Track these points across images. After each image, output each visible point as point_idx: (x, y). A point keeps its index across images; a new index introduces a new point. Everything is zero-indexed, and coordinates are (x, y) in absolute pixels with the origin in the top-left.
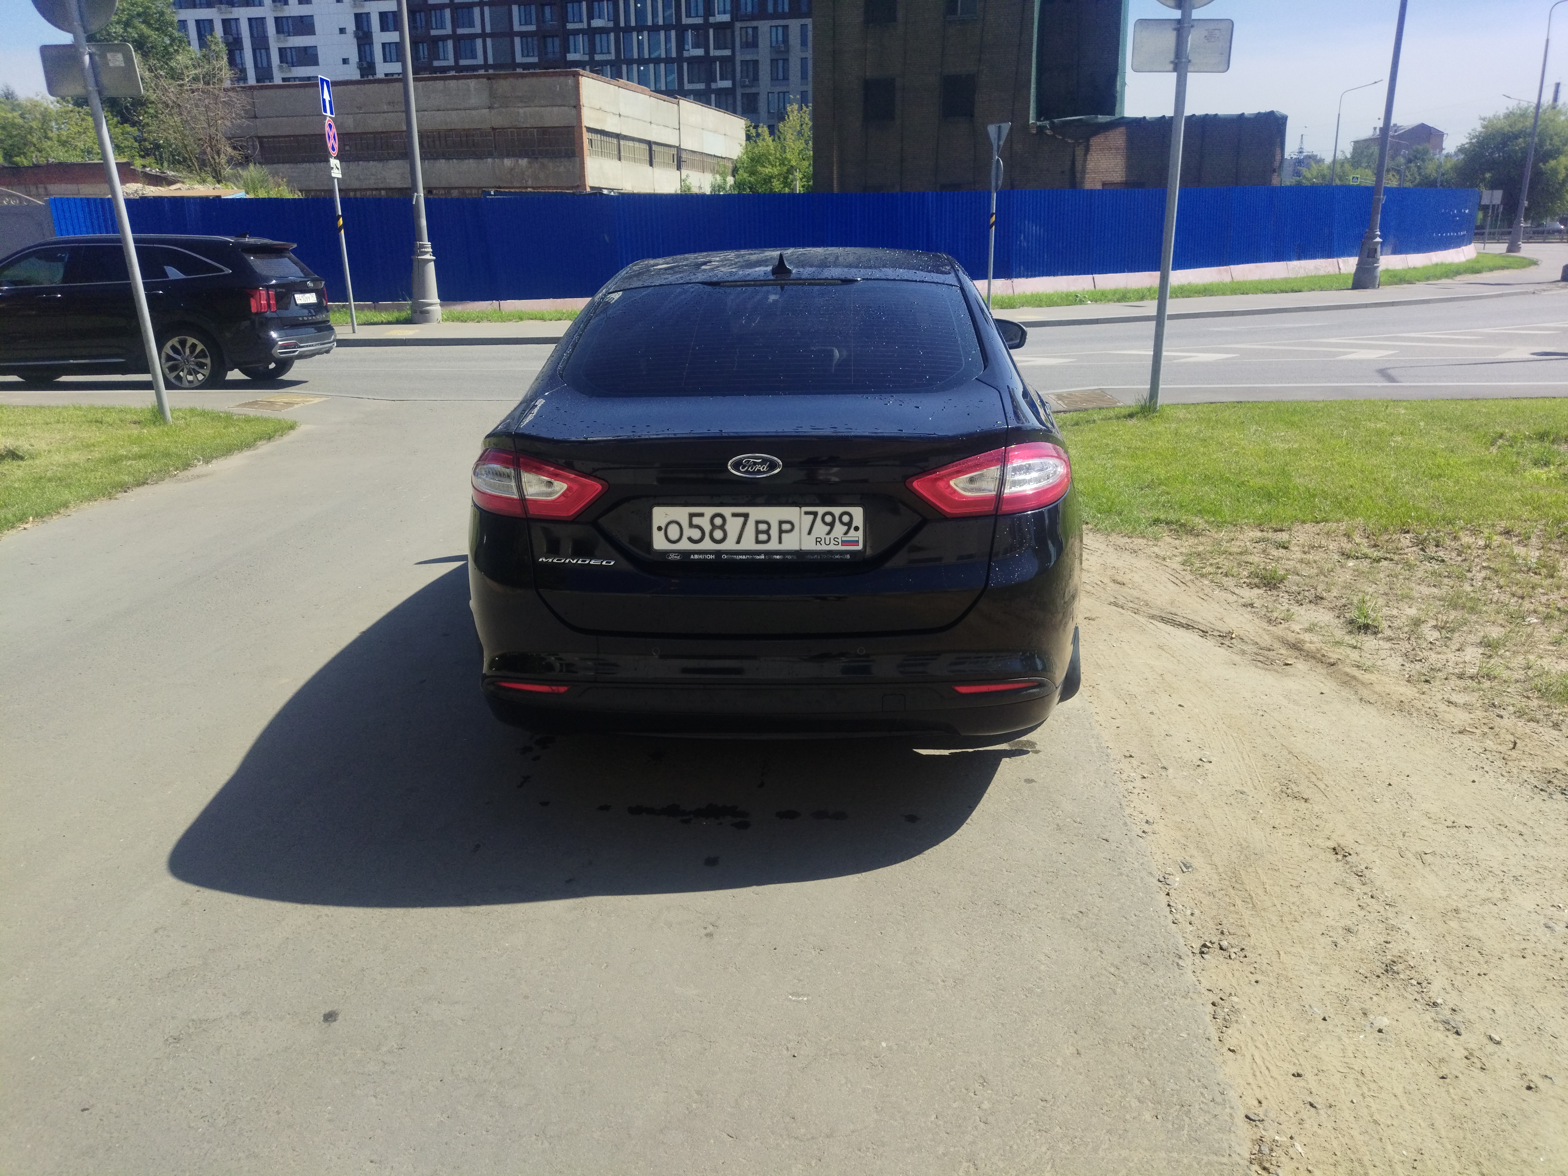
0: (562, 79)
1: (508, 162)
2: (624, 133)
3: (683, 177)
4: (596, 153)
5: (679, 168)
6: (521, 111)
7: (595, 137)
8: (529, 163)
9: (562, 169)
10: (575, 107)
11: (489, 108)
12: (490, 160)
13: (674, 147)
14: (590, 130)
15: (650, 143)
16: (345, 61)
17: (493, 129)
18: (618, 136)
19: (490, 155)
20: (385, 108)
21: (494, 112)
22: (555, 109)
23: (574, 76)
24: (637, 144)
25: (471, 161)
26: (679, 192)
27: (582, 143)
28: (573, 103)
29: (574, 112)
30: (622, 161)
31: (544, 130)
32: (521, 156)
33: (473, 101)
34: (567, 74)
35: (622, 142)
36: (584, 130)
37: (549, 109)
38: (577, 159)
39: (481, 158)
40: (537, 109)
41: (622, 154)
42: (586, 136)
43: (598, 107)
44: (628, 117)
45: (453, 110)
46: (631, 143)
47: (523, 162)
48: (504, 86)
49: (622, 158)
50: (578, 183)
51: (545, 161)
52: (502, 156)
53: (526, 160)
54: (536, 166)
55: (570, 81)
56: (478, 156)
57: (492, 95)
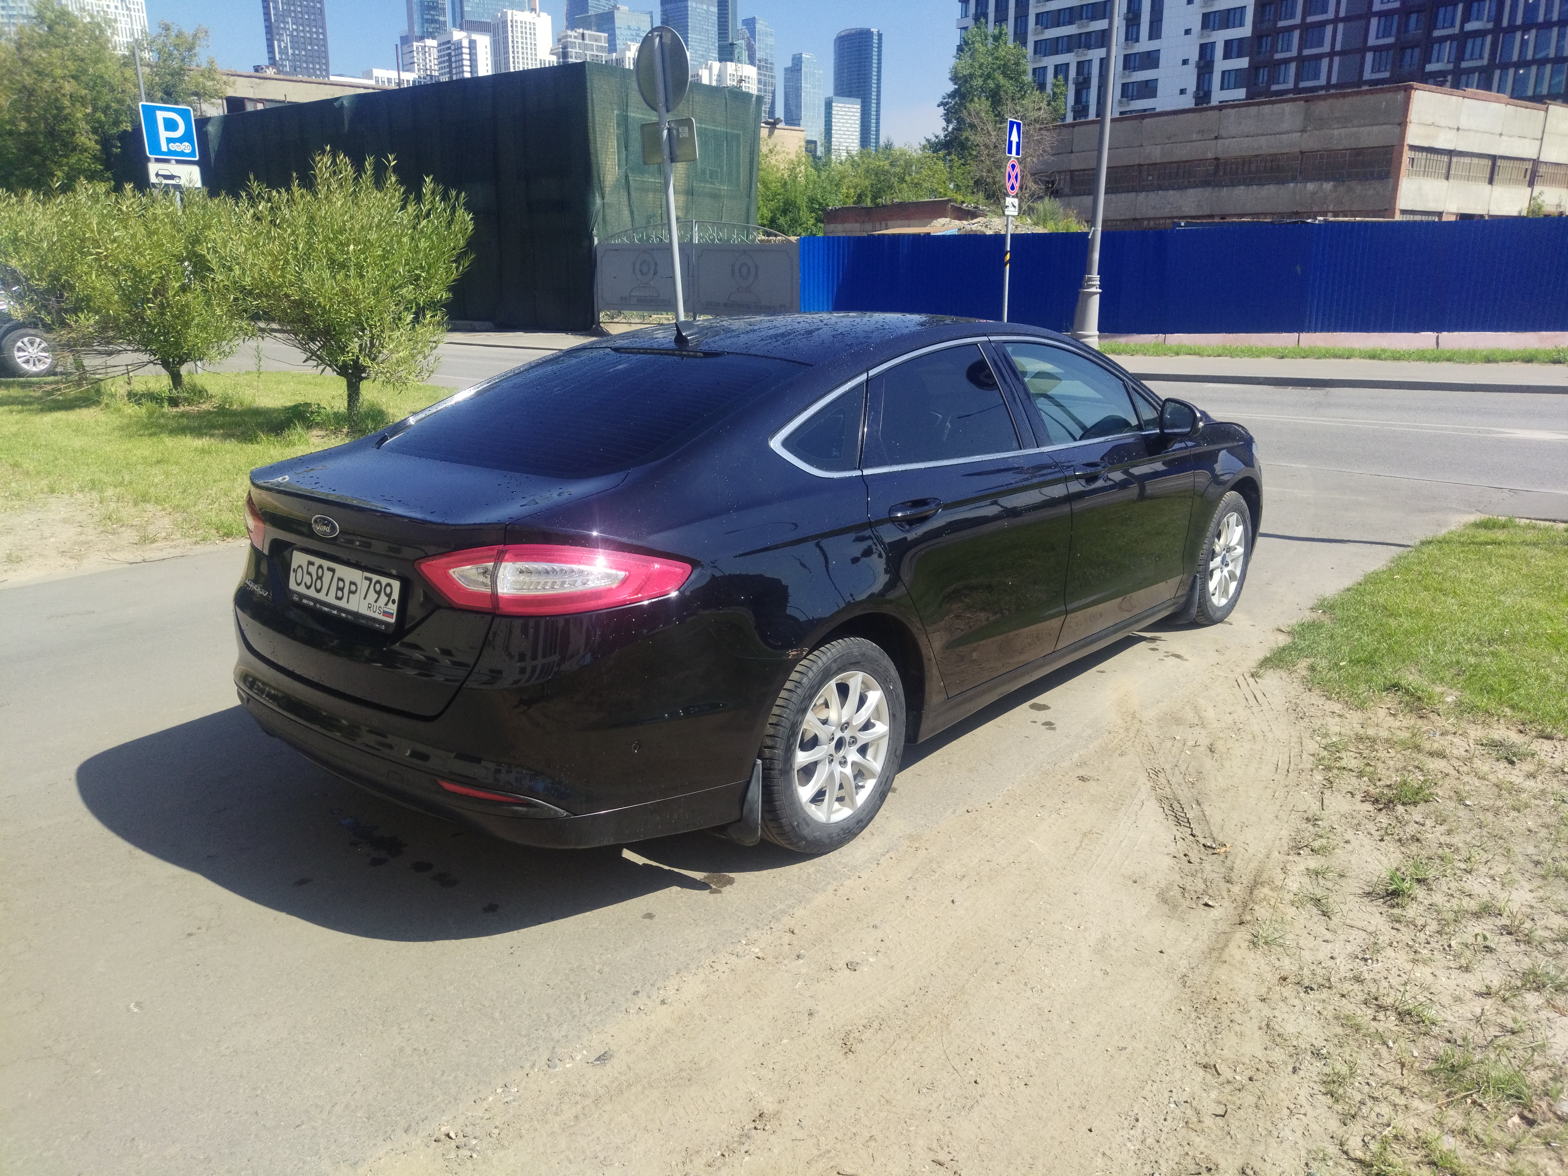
0: (1389, 95)
1: (1311, 186)
2: (1459, 149)
3: (1534, 195)
4: (1417, 174)
5: (1531, 184)
6: (1336, 132)
7: (1418, 155)
8: (1335, 187)
9: (1371, 192)
10: (1400, 124)
11: (1302, 131)
12: (1292, 185)
13: (1529, 160)
14: (1413, 148)
15: (1494, 158)
16: (1183, 92)
17: (1302, 153)
18: (1451, 153)
19: (1294, 179)
20: (1194, 137)
21: (1305, 135)
22: (1376, 129)
23: (1406, 90)
24: (1475, 161)
25: (1272, 186)
26: (1524, 213)
27: (1400, 163)
28: (1397, 120)
29: (1397, 130)
30: (1451, 180)
31: (1358, 152)
32: (1327, 180)
33: (1285, 126)
34: (1399, 89)
35: (1454, 159)
36: (1406, 148)
37: (1369, 128)
38: (1391, 181)
39: (1283, 183)
40: (1355, 129)
41: (1452, 172)
42: (1407, 154)
43: (1429, 122)
44: (1469, 130)
45: (1263, 135)
46: (1467, 160)
47: (1328, 186)
48: (1322, 107)
49: (1451, 176)
50: (1387, 207)
51: (1353, 184)
52: (1307, 179)
53: (1331, 183)
54: (1342, 189)
55: (1400, 96)
56: (1281, 181)
57: (1308, 116)
